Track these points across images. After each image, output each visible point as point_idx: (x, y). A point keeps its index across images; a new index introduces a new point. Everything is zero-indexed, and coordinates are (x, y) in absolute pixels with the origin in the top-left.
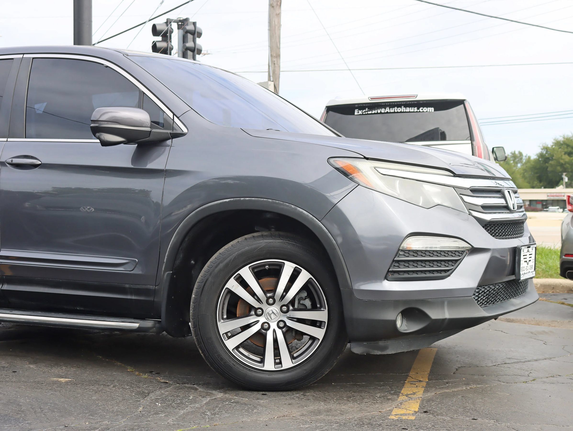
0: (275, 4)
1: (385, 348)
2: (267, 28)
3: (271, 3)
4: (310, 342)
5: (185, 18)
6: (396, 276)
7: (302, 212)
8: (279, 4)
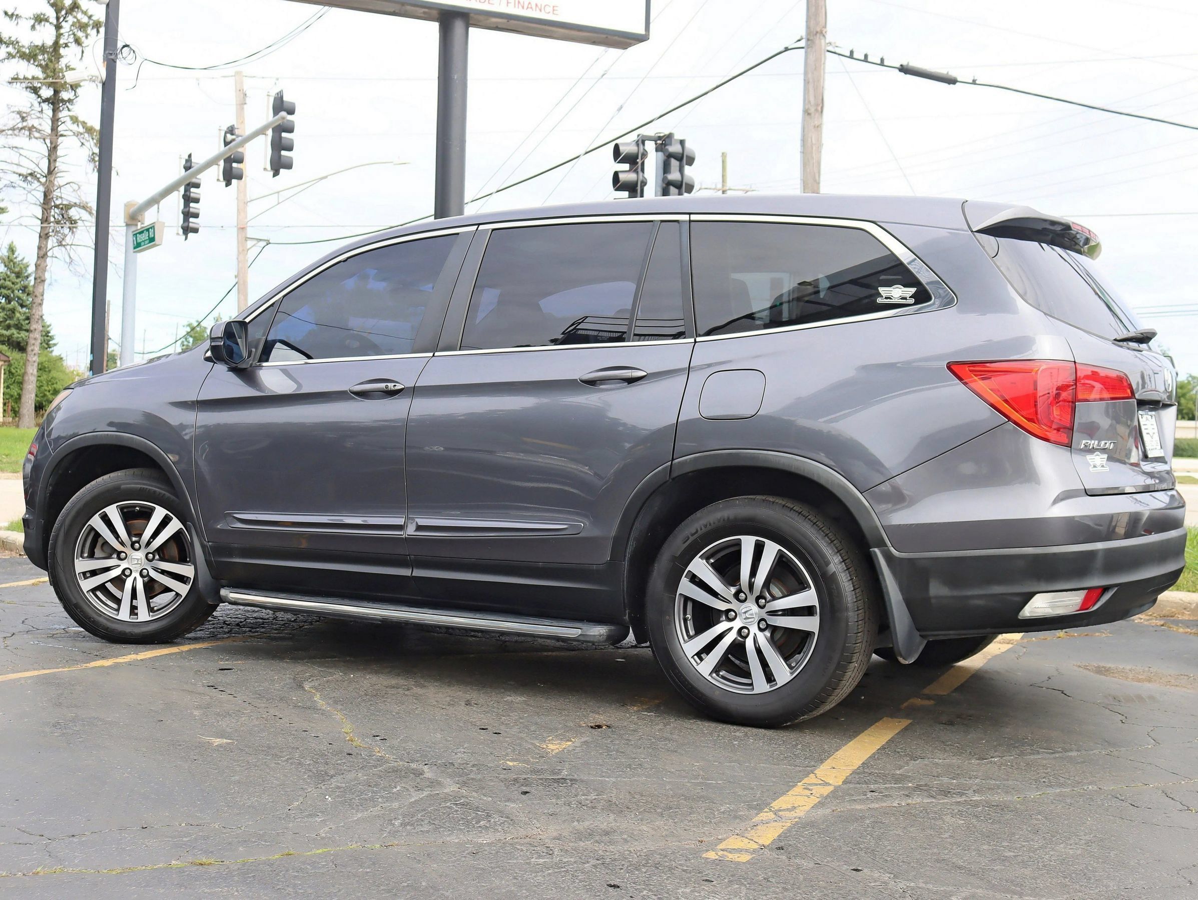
0: (812, 110)
2: (800, 150)
3: (807, 107)
5: (667, 133)
8: (819, 109)
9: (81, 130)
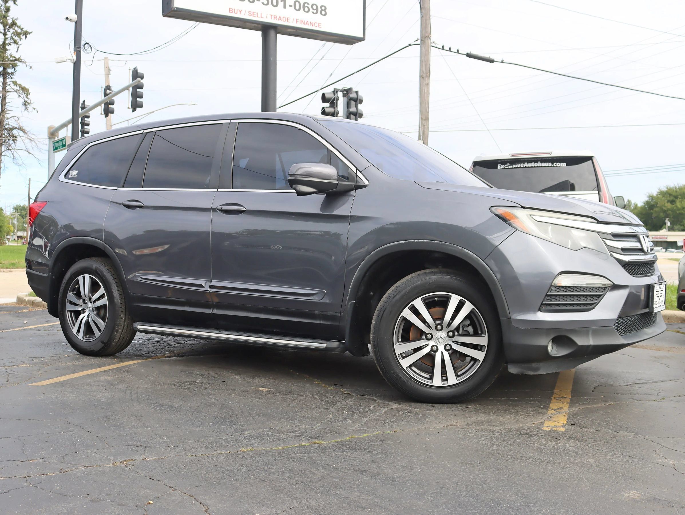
0: (424, 76)
1: (537, 369)
3: (421, 75)
4: (472, 363)
5: (349, 87)
6: (549, 308)
7: (468, 253)
8: (428, 75)
9: (18, 88)
